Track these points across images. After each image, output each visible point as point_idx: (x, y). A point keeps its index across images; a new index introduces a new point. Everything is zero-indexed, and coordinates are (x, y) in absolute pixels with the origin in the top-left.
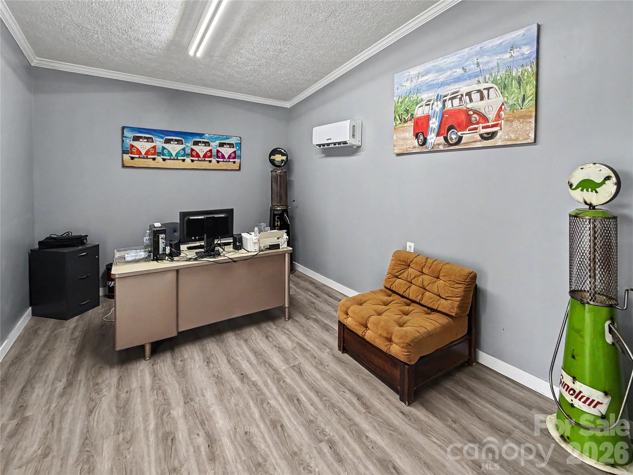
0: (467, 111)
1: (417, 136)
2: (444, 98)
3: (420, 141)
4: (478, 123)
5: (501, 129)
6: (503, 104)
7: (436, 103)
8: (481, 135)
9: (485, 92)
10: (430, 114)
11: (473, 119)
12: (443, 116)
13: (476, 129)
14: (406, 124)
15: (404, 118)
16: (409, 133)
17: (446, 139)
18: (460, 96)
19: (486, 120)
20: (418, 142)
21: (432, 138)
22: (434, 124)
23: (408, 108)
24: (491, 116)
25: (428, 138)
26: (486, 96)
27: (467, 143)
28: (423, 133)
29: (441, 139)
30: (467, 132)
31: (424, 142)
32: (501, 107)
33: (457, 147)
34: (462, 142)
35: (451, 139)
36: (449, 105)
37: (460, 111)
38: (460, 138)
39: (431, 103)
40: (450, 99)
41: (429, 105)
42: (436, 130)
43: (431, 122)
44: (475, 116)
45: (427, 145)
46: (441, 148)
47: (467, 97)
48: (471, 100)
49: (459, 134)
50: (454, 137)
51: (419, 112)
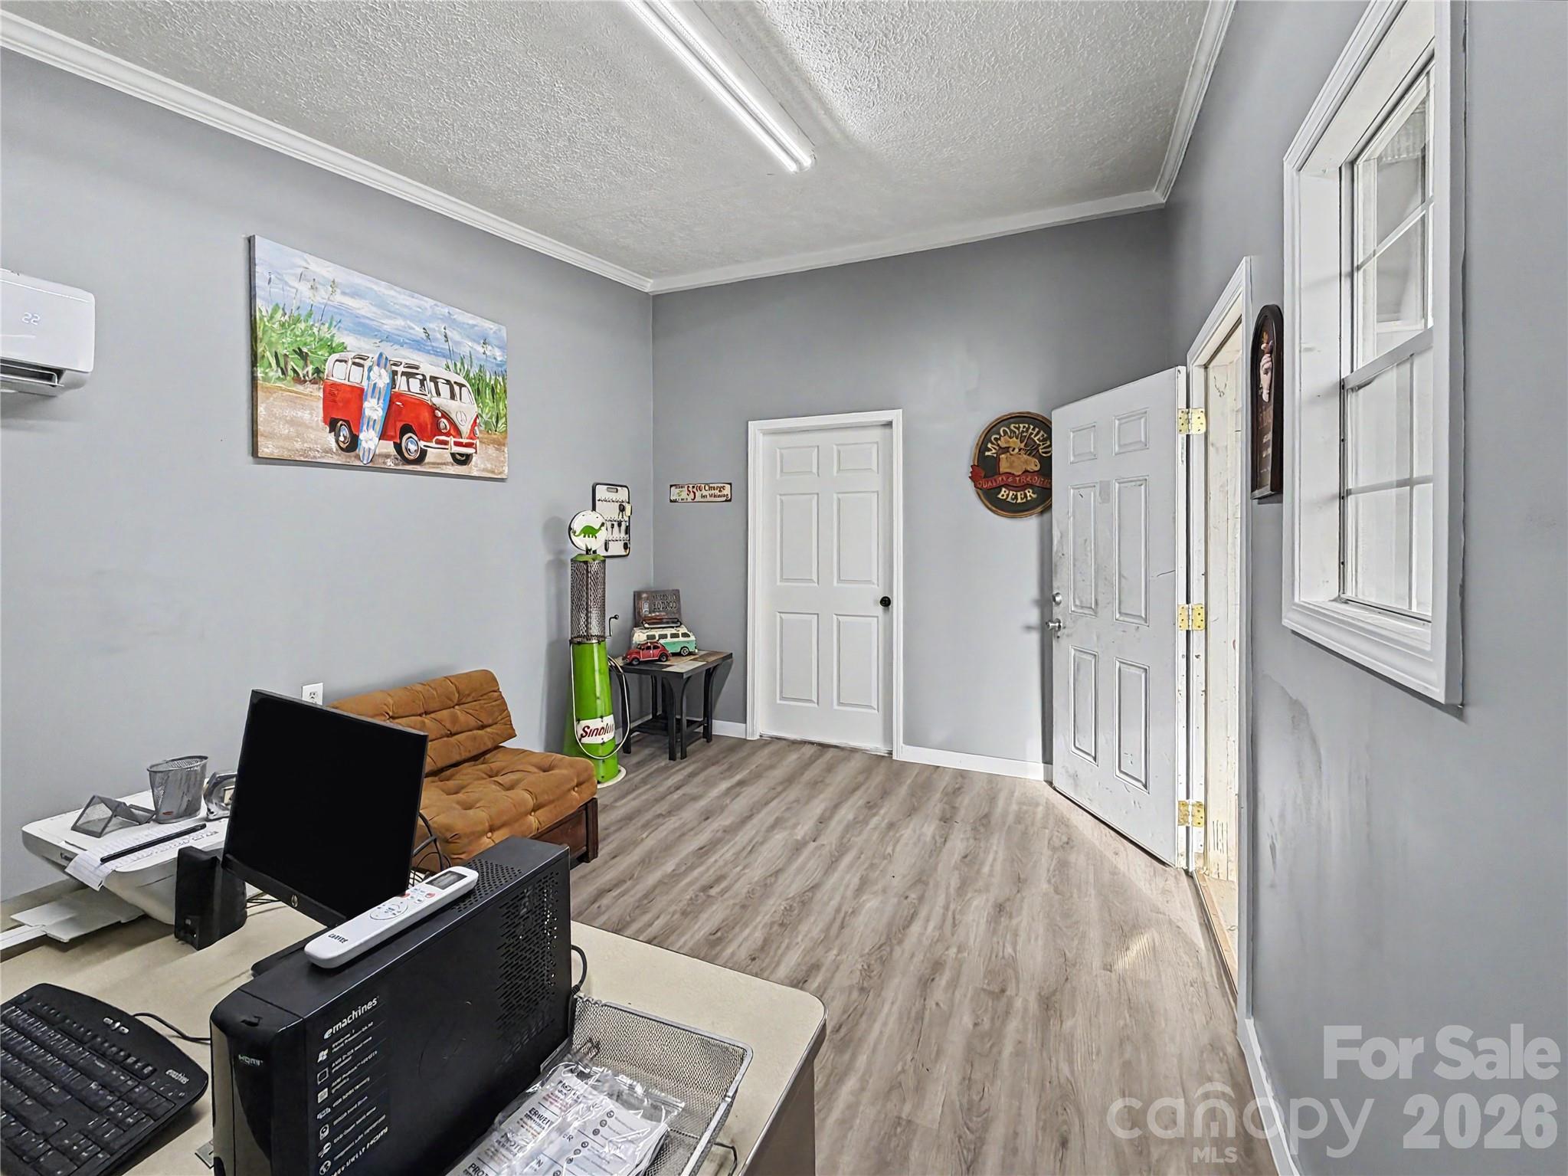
0: (433, 408)
1: (333, 425)
2: (395, 368)
3: (342, 439)
4: (448, 434)
5: (476, 452)
6: (477, 417)
7: (376, 368)
8: (453, 455)
9: (457, 388)
10: (365, 384)
11: (442, 425)
12: (391, 403)
13: (445, 443)
14: (300, 388)
15: (295, 371)
16: (313, 413)
17: (398, 447)
18: (421, 377)
19: (459, 433)
20: (337, 441)
21: (369, 439)
22: (374, 409)
23: (305, 350)
24: (465, 429)
25: (361, 436)
26: (458, 396)
27: (433, 463)
28: (347, 422)
29: (388, 447)
30: (433, 444)
31: (353, 444)
32: (475, 420)
33: (418, 468)
34: (427, 460)
35: (408, 450)
36: (402, 384)
37: (422, 403)
38: (423, 454)
39: (367, 364)
40: (403, 374)
41: (362, 366)
42: (379, 427)
43: (366, 405)
44: (443, 420)
45: (360, 451)
46: (390, 463)
47: (432, 384)
48: (438, 394)
49: (422, 444)
50: (412, 447)
51: (338, 373)
